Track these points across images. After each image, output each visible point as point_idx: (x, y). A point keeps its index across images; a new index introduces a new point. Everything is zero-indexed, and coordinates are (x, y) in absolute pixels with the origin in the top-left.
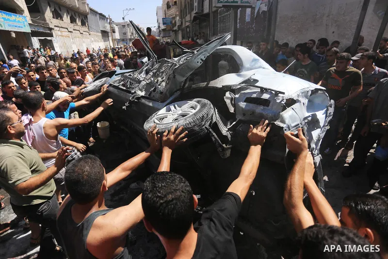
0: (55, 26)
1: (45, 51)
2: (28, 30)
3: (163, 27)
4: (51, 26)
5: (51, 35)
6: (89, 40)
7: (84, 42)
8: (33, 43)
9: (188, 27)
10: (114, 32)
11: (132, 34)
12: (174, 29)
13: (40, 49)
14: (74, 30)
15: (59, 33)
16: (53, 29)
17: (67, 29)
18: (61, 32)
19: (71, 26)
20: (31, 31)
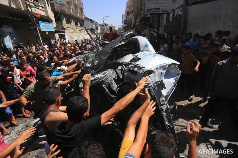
0: (67, 27)
1: (60, 40)
2: (53, 30)
3: (125, 25)
4: (65, 28)
5: (65, 32)
6: (84, 34)
7: (81, 35)
8: (56, 37)
9: (138, 25)
10: (97, 29)
11: (108, 30)
12: (131, 26)
13: (59, 39)
14: (76, 29)
15: (69, 31)
16: (66, 29)
17: (73, 28)
18: (70, 30)
19: (75, 27)
20: (55, 31)
